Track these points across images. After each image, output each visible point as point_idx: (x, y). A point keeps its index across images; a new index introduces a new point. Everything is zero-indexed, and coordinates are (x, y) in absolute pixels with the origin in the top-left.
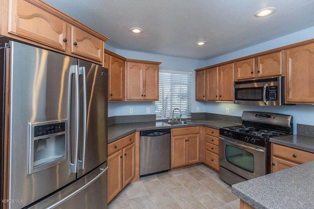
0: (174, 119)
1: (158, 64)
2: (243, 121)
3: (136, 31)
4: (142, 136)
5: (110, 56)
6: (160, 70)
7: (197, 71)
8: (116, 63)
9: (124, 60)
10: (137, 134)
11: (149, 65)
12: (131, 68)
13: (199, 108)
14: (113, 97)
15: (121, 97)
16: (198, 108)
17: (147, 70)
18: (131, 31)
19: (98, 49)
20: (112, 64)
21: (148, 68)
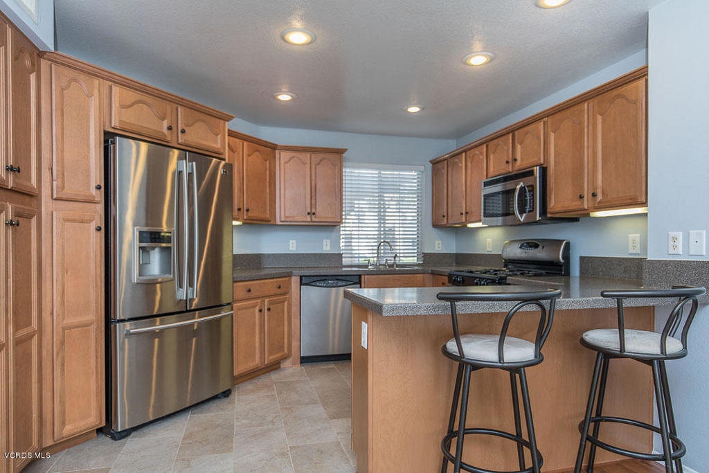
0: (380, 265)
1: (340, 152)
2: (505, 260)
3: (284, 97)
4: (305, 284)
5: (245, 143)
6: (344, 164)
7: (435, 163)
8: (257, 153)
9: (273, 147)
10: (295, 281)
11: (321, 156)
12: (286, 163)
13: (441, 244)
14: (250, 214)
15: (268, 216)
16: (439, 244)
17: (318, 164)
18: (274, 98)
19: (217, 135)
20: (249, 155)
21: (321, 161)
